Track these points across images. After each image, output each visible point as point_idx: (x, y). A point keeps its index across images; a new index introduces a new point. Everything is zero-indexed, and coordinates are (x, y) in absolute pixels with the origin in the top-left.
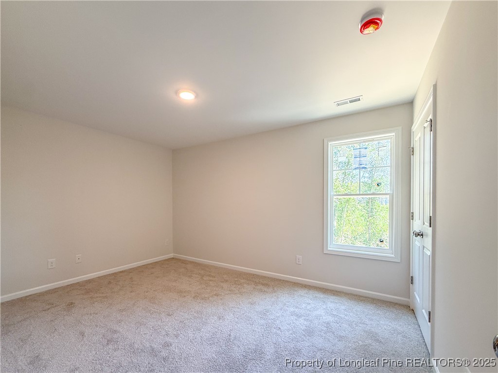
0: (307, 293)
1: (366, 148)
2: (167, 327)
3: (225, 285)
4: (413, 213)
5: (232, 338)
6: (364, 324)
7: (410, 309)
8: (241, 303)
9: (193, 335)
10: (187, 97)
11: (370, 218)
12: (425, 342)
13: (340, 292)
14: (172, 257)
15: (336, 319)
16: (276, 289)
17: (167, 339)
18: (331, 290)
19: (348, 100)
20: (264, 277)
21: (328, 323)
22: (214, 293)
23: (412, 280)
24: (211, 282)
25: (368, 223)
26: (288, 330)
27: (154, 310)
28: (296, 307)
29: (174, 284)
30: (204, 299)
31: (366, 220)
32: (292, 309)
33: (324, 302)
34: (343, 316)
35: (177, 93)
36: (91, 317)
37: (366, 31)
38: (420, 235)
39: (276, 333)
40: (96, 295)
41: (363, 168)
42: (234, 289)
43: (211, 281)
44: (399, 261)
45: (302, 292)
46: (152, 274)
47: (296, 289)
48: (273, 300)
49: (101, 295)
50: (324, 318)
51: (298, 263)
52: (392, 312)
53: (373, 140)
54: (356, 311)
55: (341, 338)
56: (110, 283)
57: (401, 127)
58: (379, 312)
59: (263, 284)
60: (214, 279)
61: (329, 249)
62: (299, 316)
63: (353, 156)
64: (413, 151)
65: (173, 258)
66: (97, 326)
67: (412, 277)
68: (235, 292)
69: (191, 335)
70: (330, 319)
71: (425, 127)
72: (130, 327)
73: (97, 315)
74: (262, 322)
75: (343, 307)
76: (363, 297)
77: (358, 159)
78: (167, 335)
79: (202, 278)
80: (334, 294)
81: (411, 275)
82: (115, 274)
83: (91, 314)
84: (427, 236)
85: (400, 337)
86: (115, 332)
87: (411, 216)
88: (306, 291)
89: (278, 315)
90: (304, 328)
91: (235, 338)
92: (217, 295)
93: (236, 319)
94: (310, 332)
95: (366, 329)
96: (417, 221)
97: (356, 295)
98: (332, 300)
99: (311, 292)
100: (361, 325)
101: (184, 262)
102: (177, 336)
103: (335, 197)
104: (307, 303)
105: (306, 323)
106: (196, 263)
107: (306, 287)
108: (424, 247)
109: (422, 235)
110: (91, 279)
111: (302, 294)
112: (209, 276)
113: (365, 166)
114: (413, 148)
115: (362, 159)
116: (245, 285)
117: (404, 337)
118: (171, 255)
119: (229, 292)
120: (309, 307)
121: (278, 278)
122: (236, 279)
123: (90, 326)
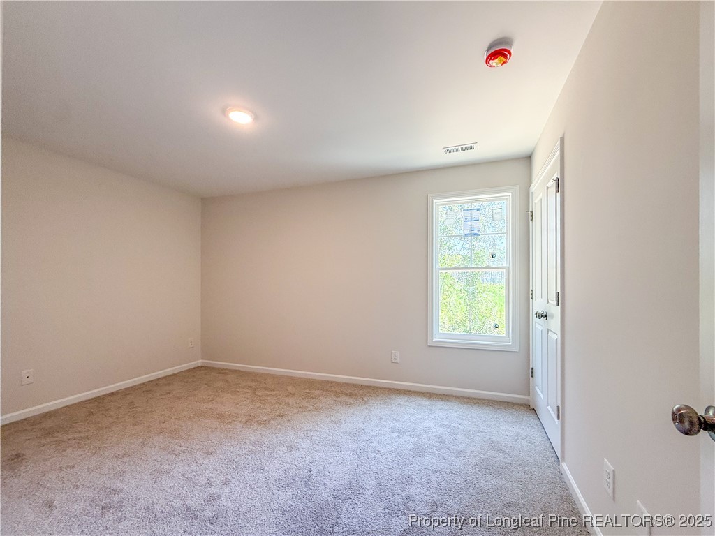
0: (407, 401)
1: (478, 210)
2: (208, 472)
3: (292, 401)
4: (532, 290)
5: (314, 474)
6: (482, 432)
7: (529, 408)
8: (319, 423)
9: (253, 478)
10: (241, 118)
11: (471, 301)
12: (551, 445)
13: (448, 396)
14: (200, 365)
15: (449, 430)
16: (365, 399)
17: (211, 490)
18: (437, 394)
19: (460, 147)
20: (347, 385)
21: (440, 437)
22: (277, 413)
23: (532, 373)
24: (268, 398)
25: (468, 308)
26: (391, 452)
27: (181, 448)
28: (397, 421)
29: (210, 406)
30: (263, 423)
31: (466, 304)
32: (392, 424)
33: (431, 410)
34: (456, 425)
35: (224, 111)
36: (63, 474)
37: (493, 63)
38: (543, 316)
39: (375, 459)
40: (66, 437)
41: (475, 234)
42: (307, 405)
43: (268, 396)
44: (517, 350)
45: (402, 400)
46: (167, 393)
47: (393, 397)
48: (364, 414)
49: (76, 435)
50: (434, 430)
51: (394, 361)
52: (512, 414)
53: (486, 200)
54: (471, 417)
55: (458, 454)
56: (91, 413)
57: (518, 186)
58: (497, 415)
59: (347, 395)
60: (274, 393)
61: (434, 340)
62: (401, 432)
63: (463, 219)
64: (532, 216)
65: (201, 367)
66: (77, 487)
67: (532, 369)
68: (309, 409)
69: (250, 478)
70: (442, 431)
71: (548, 188)
72: (142, 479)
73: (75, 469)
74: (354, 445)
75: (455, 414)
76: (475, 399)
77: (469, 223)
78: (210, 483)
79: (254, 393)
80: (442, 400)
81: (531, 367)
82: (99, 400)
83: (61, 469)
84: (552, 316)
85: (524, 443)
86: (115, 491)
87: (530, 295)
88: (406, 398)
89: (374, 434)
90: (410, 446)
91: (318, 472)
92: (281, 416)
93: (316, 446)
94: (418, 451)
95: (486, 439)
96: (537, 300)
97: (469, 398)
98: (441, 407)
99: (413, 399)
100: (479, 434)
101: (222, 371)
102: (226, 483)
103: (440, 271)
104: (410, 414)
105: (412, 440)
106: (240, 371)
107: (405, 394)
108: (548, 330)
109: (546, 316)
110: (52, 411)
111: (402, 403)
112: (266, 389)
113: (478, 233)
114: (532, 212)
115: (474, 223)
116: (322, 398)
117: (530, 442)
118: (199, 363)
119: (300, 410)
120: (413, 419)
121: (367, 384)
122: (307, 391)
123: (63, 489)
